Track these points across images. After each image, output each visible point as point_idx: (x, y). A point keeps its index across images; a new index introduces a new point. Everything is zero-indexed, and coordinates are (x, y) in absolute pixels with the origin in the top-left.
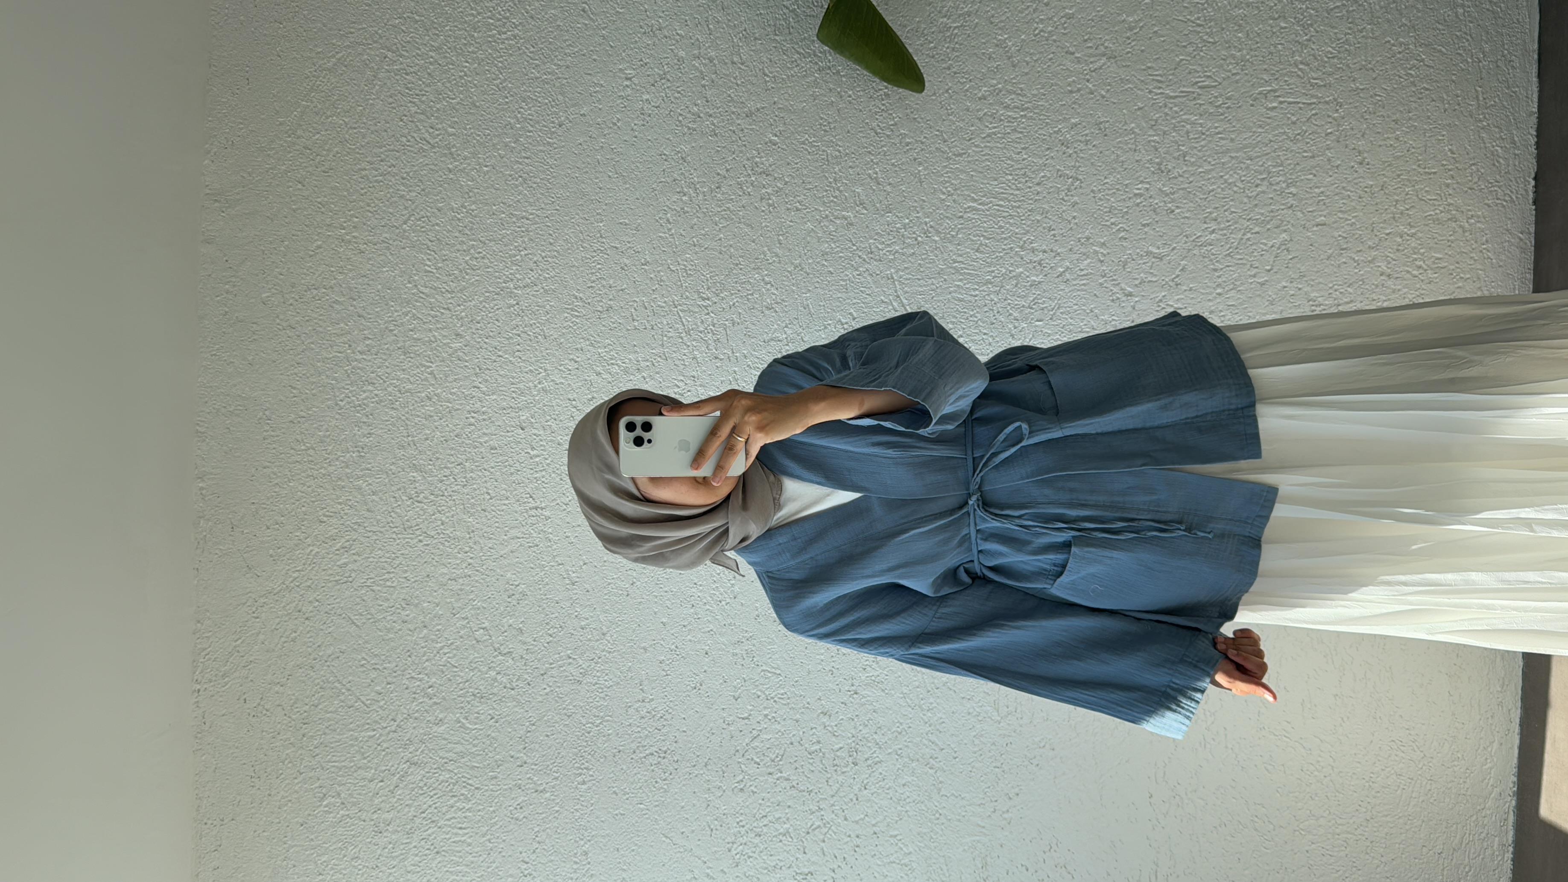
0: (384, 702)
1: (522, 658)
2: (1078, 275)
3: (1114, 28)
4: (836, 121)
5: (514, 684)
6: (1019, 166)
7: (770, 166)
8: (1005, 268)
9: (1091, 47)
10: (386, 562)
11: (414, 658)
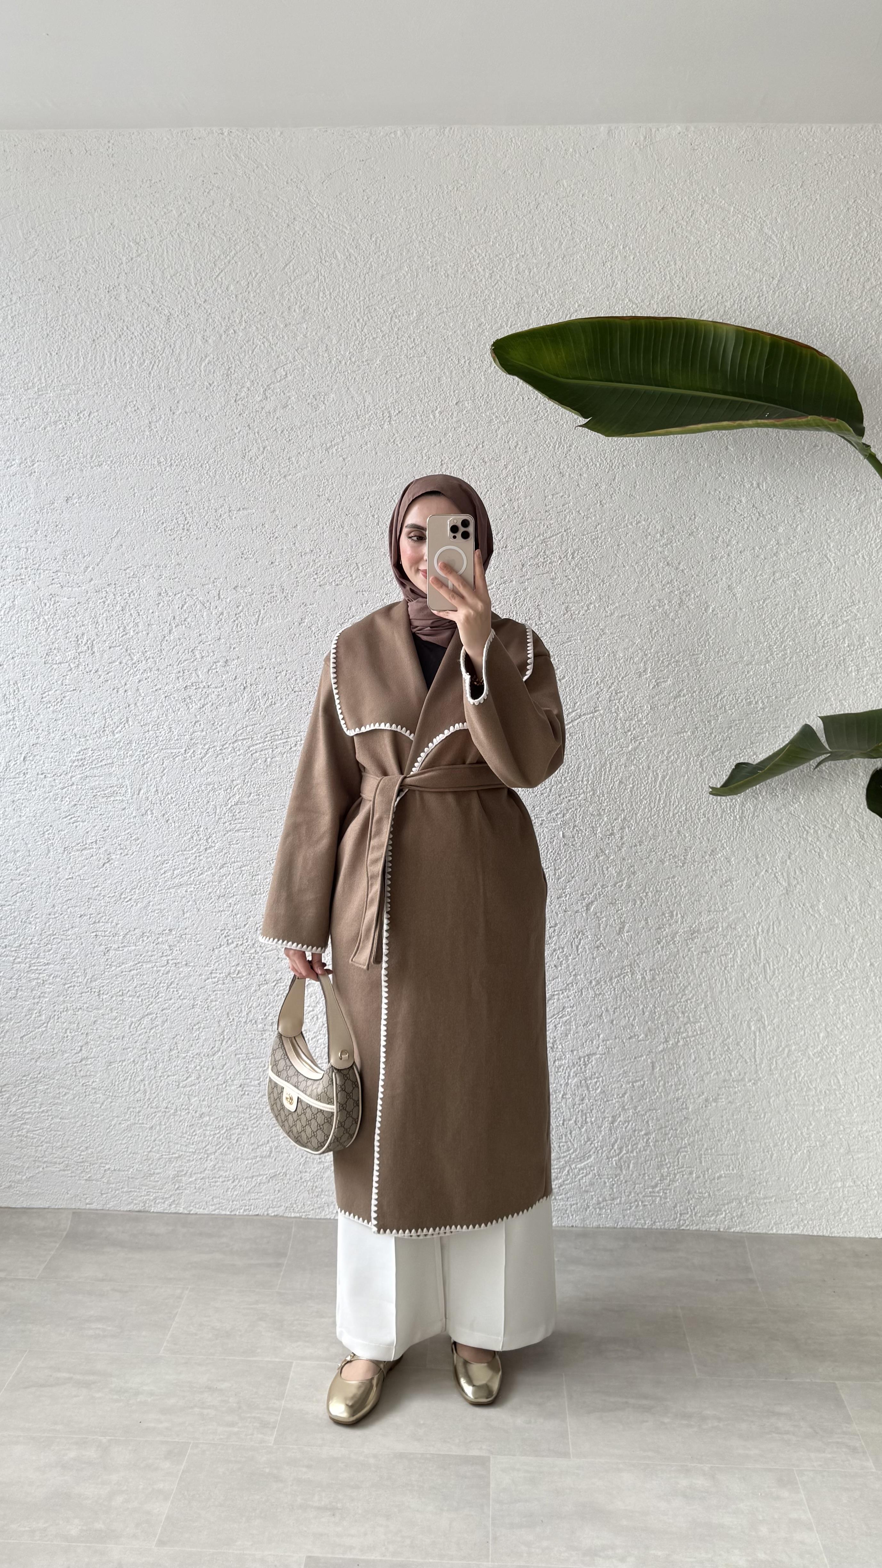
0: (220, 292)
1: (262, 408)
2: (603, 866)
3: (813, 892)
4: (727, 661)
5: (239, 402)
6: (693, 815)
7: (687, 607)
8: (607, 806)
9: (795, 873)
10: (339, 291)
11: (259, 317)
